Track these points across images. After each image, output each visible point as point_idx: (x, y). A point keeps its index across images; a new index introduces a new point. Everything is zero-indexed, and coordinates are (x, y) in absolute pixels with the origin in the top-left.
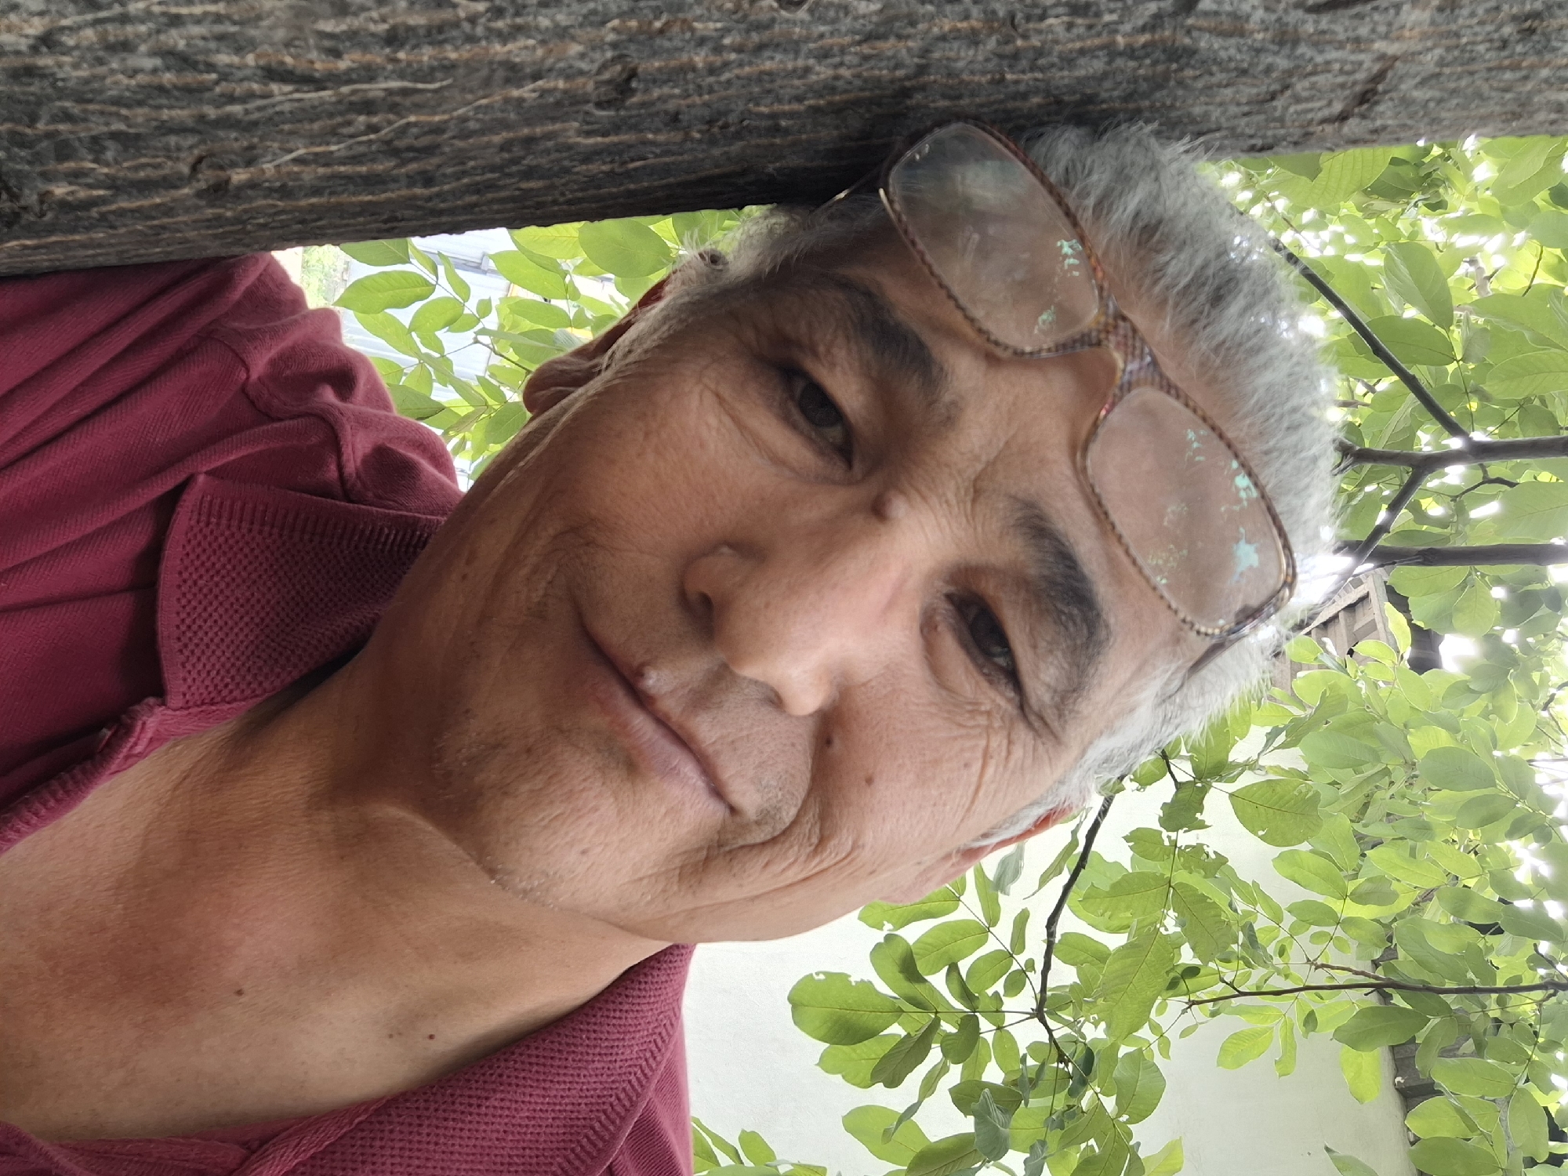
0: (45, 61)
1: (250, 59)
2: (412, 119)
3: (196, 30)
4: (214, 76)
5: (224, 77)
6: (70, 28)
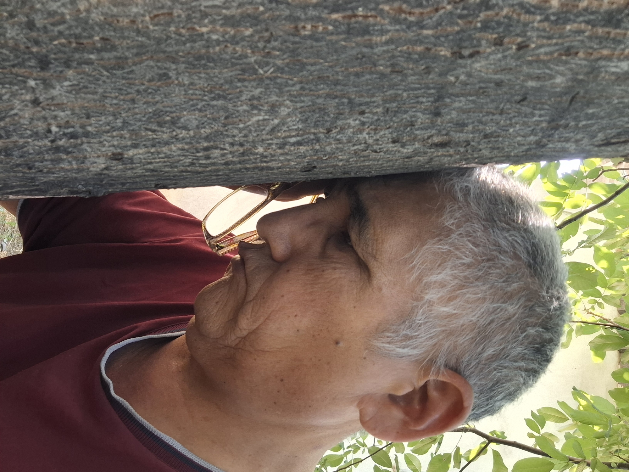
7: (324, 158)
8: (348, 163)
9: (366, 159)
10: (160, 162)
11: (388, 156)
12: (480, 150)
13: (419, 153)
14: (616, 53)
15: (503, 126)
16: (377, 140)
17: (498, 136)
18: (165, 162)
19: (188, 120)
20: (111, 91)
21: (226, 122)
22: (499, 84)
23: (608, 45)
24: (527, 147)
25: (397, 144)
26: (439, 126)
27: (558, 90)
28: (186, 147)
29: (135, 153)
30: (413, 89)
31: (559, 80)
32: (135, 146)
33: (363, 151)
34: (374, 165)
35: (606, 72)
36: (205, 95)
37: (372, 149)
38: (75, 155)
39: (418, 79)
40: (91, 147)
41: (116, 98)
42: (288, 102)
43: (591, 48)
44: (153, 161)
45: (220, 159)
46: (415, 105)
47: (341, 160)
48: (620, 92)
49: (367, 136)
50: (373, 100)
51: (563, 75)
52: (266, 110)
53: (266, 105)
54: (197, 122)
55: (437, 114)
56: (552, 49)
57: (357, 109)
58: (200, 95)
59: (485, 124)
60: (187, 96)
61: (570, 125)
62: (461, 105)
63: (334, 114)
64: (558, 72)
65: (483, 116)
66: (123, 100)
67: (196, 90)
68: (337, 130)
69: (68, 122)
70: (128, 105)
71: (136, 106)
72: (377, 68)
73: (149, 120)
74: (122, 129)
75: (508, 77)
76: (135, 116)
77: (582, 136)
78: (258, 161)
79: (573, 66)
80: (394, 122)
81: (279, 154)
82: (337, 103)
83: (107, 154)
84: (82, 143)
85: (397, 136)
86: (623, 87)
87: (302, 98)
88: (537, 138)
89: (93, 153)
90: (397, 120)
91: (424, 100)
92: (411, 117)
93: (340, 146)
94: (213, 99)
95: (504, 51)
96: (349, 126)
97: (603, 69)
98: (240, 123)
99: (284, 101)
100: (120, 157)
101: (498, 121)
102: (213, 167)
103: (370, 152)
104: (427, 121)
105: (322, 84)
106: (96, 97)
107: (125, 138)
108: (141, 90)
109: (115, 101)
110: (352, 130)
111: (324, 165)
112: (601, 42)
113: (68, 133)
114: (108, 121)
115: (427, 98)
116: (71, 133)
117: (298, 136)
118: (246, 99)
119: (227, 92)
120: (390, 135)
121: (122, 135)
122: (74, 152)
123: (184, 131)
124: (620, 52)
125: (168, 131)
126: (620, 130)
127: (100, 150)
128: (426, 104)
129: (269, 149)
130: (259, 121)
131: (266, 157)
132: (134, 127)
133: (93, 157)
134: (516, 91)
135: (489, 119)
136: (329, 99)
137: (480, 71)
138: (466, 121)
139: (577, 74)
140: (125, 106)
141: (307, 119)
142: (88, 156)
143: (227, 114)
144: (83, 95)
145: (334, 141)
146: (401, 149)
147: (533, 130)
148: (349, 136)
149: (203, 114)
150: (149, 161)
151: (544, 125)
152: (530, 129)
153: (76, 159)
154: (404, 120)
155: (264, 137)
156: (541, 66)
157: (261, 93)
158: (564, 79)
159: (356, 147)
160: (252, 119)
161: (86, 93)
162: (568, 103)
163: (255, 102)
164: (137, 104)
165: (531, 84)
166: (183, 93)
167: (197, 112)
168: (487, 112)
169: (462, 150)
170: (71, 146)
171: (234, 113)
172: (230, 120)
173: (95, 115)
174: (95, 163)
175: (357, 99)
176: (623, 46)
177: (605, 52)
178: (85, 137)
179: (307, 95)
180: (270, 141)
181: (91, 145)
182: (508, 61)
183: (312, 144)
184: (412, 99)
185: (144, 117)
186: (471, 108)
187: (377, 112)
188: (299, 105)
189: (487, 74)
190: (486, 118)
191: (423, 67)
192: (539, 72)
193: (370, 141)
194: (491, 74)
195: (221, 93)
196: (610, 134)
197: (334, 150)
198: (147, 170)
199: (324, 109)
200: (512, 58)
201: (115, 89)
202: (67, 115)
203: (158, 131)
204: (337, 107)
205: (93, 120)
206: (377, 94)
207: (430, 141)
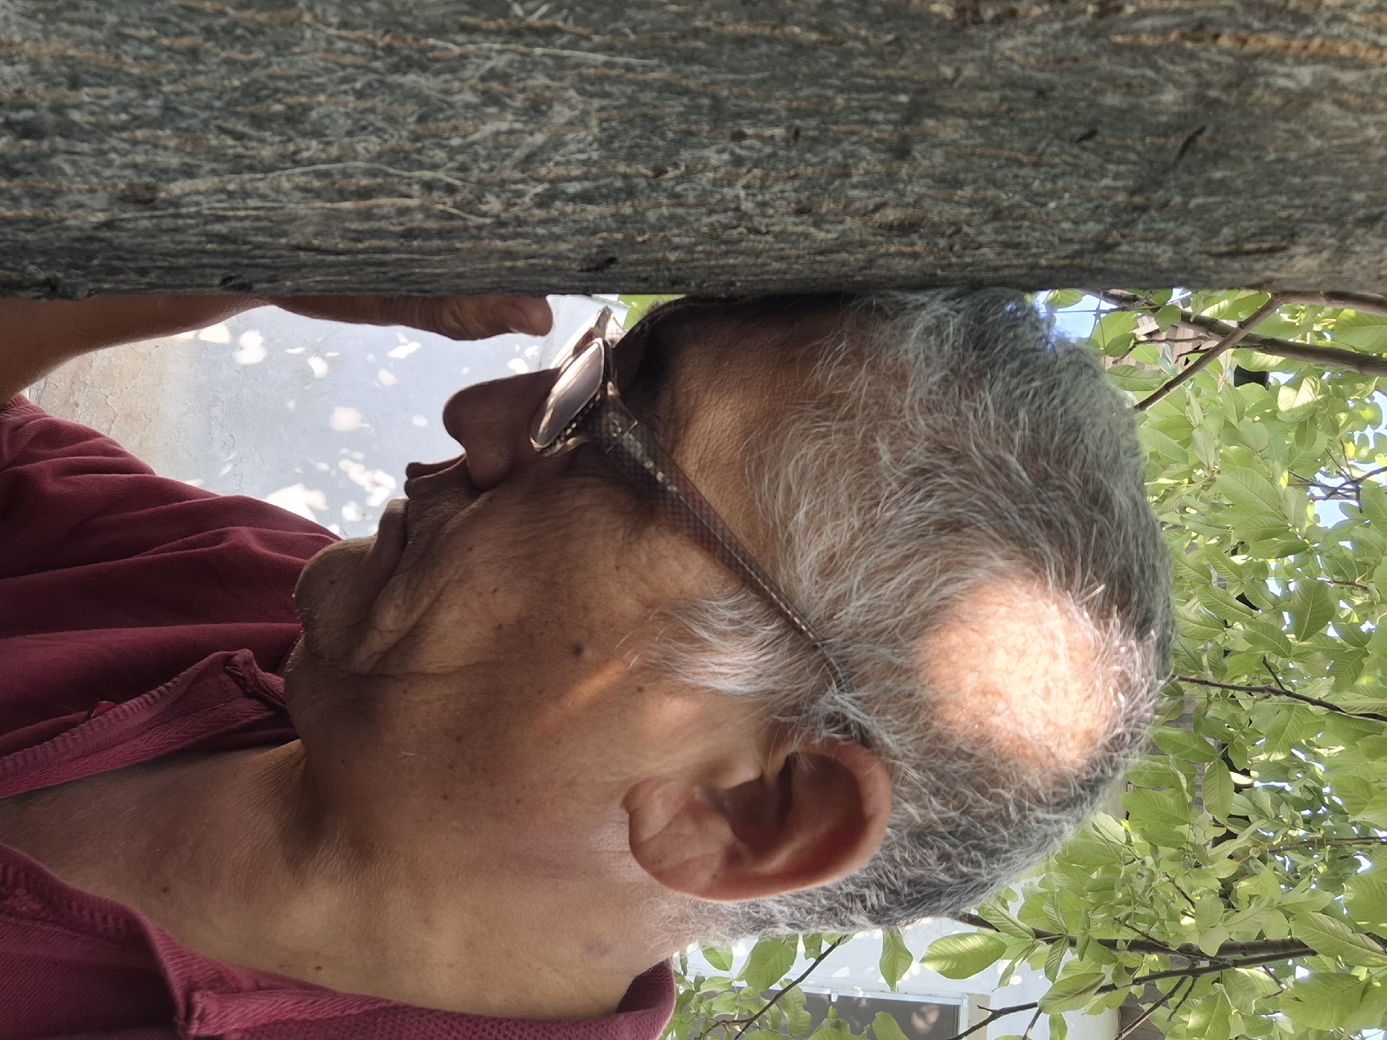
0: (107, 234)
1: (283, 241)
2: (417, 270)
3: (239, 225)
4: (248, 247)
5: (258, 246)
6: (129, 220)
7: (640, 239)
8: (689, 257)
9: (730, 247)
10: (246, 218)
11: (782, 245)
12: (980, 246)
13: (850, 243)
14: (1296, 44)
15: (1038, 194)
16: (764, 204)
17: (1024, 217)
18: (258, 218)
19: (328, 116)
20: (138, 22)
21: (419, 130)
22: (1042, 94)
23: (1282, 24)
24: (1077, 247)
25: (805, 217)
26: (903, 181)
27: (1164, 119)
28: (316, 184)
29: (187, 189)
30: (860, 89)
31: (1169, 96)
32: (188, 172)
33: (727, 227)
34: (747, 265)
35: (1267, 86)
36: (377, 58)
37: (750, 225)
38: (30, 180)
39: (873, 66)
40: (74, 164)
41: (151, 41)
42: (572, 93)
43: (1247, 27)
44: (230, 213)
45: (394, 221)
46: (857, 128)
47: (677, 248)
48: (1286, 136)
49: (742, 194)
50: (767, 106)
51: (1179, 85)
52: (517, 109)
53: (521, 97)
54: (349, 122)
55: (902, 152)
56: (1169, 21)
57: (730, 124)
58: (364, 54)
59: (1000, 186)
60: (332, 57)
61: (1172, 203)
62: (957, 136)
63: (675, 132)
64: (1169, 79)
65: (1000, 167)
66: (169, 49)
67: (355, 41)
68: (678, 172)
69: (19, 92)
70: (179, 63)
71: (200, 67)
72: (787, 29)
73: (230, 109)
74: (158, 123)
75: (1067, 79)
76: (196, 95)
77: (1192, 229)
78: (484, 234)
79: (1205, 66)
80: (808, 164)
81: (536, 219)
82: (685, 106)
83: (115, 186)
84: (54, 152)
85: (809, 198)
86: (1292, 125)
87: (607, 88)
88: (1100, 227)
89: (78, 179)
90: (814, 160)
91: (880, 117)
92: (846, 155)
93: (680, 211)
94: (396, 69)
95: (1070, 16)
96: (706, 167)
97: (1261, 80)
98: (453, 134)
99: (565, 89)
100: (148, 196)
101: (1030, 180)
102: (376, 243)
103: (745, 231)
104: (879, 168)
105: (655, 55)
106: (98, 35)
107: (166, 148)
108: (217, 28)
109: (147, 51)
110: (711, 175)
111: (635, 257)
112: (1267, 18)
113: (17, 123)
114: (126, 101)
115: (887, 112)
116: (25, 123)
117: (587, 179)
118: (472, 77)
119: (430, 55)
120: (793, 196)
121: (159, 137)
122: (29, 174)
123: (314, 144)
124: (1303, 43)
125: (277, 139)
126: (1265, 223)
127: (97, 174)
128: (883, 127)
129: (515, 204)
130: (498, 133)
131: (503, 224)
132: (192, 122)
133: (80, 192)
134: (1077, 114)
135: (1010, 175)
136: (667, 95)
137: (1011, 60)
138: (962, 176)
139: (1209, 85)
140: (172, 66)
141: (611, 139)
142: (65, 188)
143: (425, 109)
144: (65, 26)
145: (668, 198)
146: (812, 230)
147: (1097, 207)
148: (704, 190)
149: (368, 104)
150: (221, 213)
151: (1121, 198)
152: (1091, 206)
153: (34, 195)
154: (830, 161)
155: (506, 174)
156: (1139, 59)
157: (510, 64)
158: (1181, 93)
159: (714, 218)
160: (482, 127)
161: (72, 22)
162: (1177, 151)
163: (496, 86)
164: (205, 64)
165: (1112, 99)
166: (323, 44)
167: (351, 98)
168: (1008, 159)
169: (942, 243)
170: (23, 157)
171: (441, 110)
172: (432, 126)
173: (91, 81)
174: (80, 206)
175: (733, 101)
176: (1309, 30)
177: (1274, 40)
178: (61, 135)
179: (618, 80)
180: (520, 187)
181: (77, 158)
182: (1072, 41)
183: (616, 201)
184: (853, 113)
185: (218, 98)
186: (975, 146)
187: (772, 137)
188: (597, 103)
189: (1023, 67)
190: (1005, 171)
191: (890, 37)
192: (1132, 72)
193: (747, 206)
194: (1032, 68)
195: (416, 56)
196: (1245, 230)
197: (664, 222)
198: (212, 237)
199: (653, 119)
200: (1082, 33)
201: (149, 20)
202: (20, 73)
203: (251, 138)
204: (683, 116)
205: (85, 95)
206: (778, 94)
207: (877, 216)
